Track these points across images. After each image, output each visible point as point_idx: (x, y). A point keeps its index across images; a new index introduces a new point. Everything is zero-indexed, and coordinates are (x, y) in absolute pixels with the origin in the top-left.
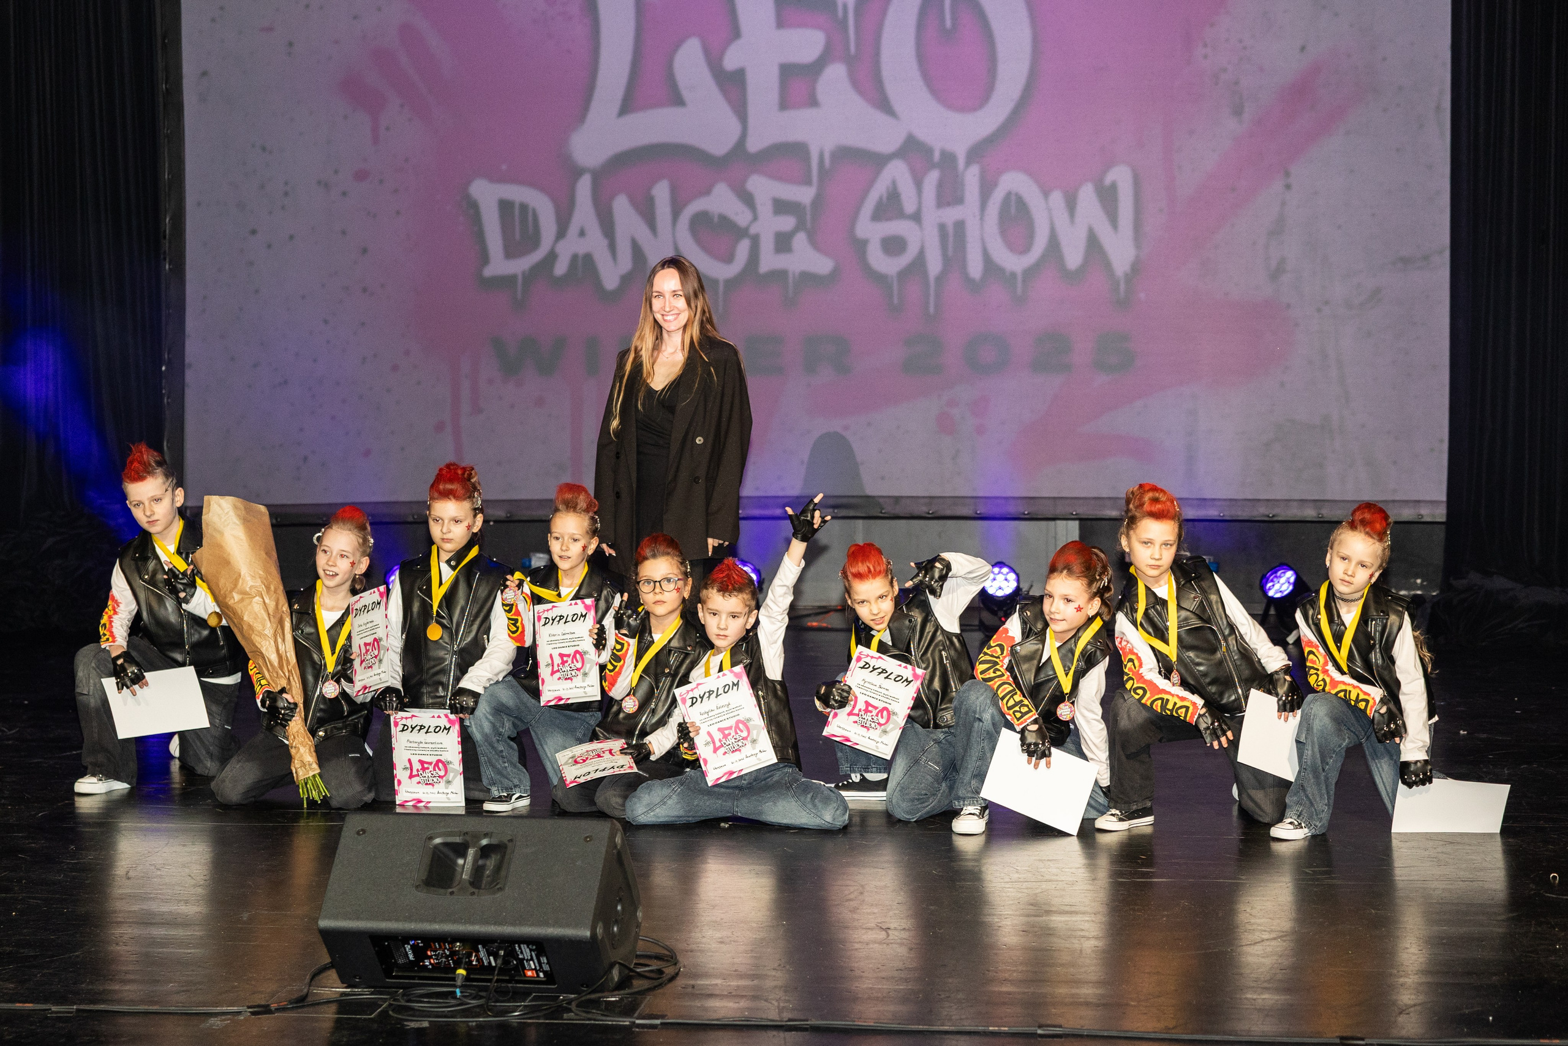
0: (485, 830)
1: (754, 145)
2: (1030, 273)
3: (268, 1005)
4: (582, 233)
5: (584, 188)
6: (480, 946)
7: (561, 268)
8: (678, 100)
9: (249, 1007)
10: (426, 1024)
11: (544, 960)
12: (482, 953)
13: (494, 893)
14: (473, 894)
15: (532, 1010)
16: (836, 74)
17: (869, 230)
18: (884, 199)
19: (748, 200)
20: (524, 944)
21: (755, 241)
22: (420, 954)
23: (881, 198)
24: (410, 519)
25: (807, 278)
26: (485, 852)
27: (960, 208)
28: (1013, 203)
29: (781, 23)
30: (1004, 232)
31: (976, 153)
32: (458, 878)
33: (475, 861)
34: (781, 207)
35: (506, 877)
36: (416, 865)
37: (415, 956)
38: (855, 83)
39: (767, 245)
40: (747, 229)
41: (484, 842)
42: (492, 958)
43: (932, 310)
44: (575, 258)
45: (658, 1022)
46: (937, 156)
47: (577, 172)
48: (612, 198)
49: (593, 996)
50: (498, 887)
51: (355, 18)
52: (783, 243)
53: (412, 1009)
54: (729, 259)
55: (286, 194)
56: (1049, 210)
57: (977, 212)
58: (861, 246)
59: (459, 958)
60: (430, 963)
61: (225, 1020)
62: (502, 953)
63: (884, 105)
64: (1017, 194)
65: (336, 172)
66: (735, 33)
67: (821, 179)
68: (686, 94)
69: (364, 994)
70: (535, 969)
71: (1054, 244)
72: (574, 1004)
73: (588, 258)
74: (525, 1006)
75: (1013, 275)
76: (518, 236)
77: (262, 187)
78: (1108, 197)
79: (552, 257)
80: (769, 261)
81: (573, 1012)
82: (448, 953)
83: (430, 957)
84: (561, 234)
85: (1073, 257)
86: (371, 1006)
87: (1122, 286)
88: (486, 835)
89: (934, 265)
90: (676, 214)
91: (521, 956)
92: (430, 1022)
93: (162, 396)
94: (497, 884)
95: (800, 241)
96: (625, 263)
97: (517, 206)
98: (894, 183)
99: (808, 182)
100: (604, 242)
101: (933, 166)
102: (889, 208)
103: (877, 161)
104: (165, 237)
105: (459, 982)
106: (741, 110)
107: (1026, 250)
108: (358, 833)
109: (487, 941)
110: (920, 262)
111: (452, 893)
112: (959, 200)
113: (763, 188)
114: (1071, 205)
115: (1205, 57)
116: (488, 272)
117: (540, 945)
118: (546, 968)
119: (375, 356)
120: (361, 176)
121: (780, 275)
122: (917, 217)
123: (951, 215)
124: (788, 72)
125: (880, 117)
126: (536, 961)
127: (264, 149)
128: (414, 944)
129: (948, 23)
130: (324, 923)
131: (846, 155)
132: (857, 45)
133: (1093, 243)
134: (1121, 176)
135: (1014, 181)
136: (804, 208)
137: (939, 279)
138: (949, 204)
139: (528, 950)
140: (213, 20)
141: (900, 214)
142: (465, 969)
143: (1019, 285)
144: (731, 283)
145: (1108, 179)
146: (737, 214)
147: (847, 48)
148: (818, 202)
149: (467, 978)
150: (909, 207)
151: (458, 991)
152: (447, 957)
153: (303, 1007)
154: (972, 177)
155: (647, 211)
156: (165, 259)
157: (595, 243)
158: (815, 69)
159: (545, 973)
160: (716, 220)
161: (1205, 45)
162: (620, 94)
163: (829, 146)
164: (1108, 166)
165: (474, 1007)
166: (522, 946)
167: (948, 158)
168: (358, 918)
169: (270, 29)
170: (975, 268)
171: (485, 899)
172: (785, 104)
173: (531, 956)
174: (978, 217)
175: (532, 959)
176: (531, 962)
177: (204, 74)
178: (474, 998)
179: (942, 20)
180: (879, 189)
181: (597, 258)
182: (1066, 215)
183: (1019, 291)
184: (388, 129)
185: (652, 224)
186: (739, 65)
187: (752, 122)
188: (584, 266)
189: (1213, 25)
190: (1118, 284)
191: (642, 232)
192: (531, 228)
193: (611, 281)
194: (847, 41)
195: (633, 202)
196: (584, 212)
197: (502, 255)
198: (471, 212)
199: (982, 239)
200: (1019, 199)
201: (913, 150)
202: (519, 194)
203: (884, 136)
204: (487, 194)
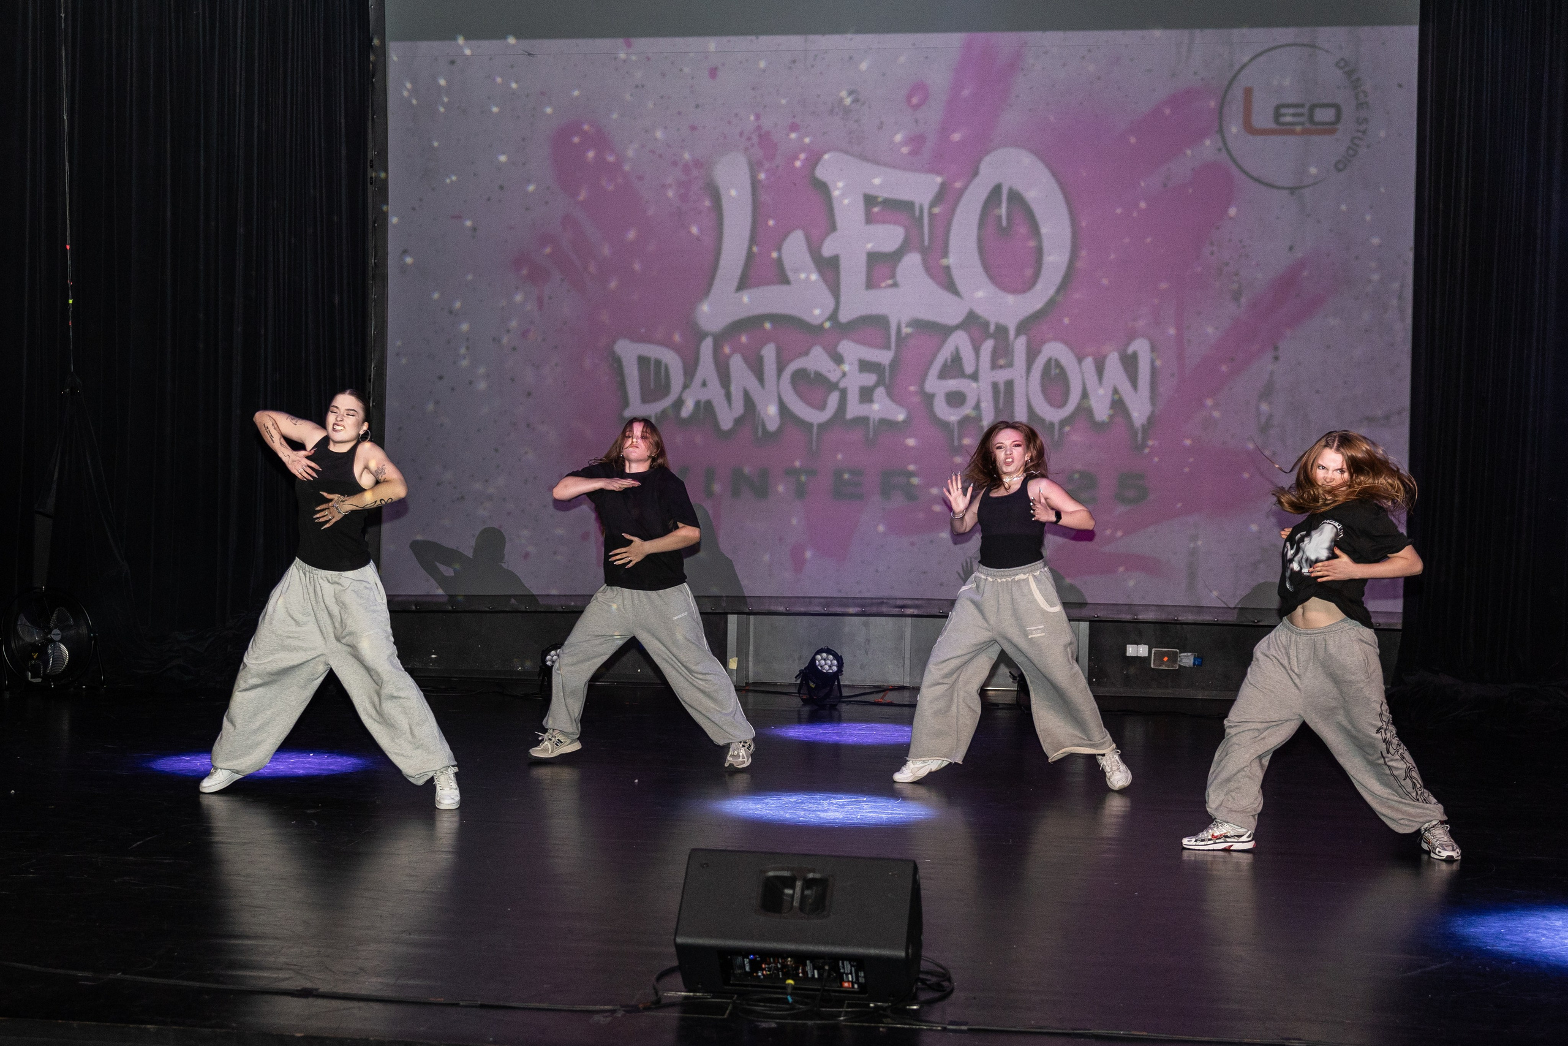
1: (844, 317)
2: (1064, 422)
3: (636, 1006)
4: (704, 384)
5: (707, 348)
6: (808, 963)
7: (687, 410)
8: (784, 280)
10: (773, 1025)
11: (862, 974)
12: (809, 968)
15: (855, 1016)
16: (912, 261)
17: (935, 385)
18: (949, 360)
19: (838, 360)
21: (844, 393)
23: (946, 360)
24: (559, 609)
25: (887, 424)
27: (1010, 370)
28: (1053, 367)
29: (870, 219)
30: (1044, 390)
31: (1024, 327)
34: (865, 366)
38: (927, 268)
39: (853, 397)
40: (837, 384)
44: (697, 404)
46: (992, 328)
47: (701, 335)
48: (730, 356)
51: (527, 209)
52: (866, 395)
54: (822, 407)
55: (467, 348)
56: (1082, 373)
57: (1024, 374)
58: (929, 398)
63: (950, 286)
64: (1056, 360)
65: (507, 329)
66: (833, 228)
67: (898, 345)
68: (790, 275)
69: (706, 998)
70: (852, 981)
71: (1084, 399)
73: (709, 404)
75: (1052, 424)
76: (652, 386)
77: (448, 342)
78: (1130, 363)
79: (679, 403)
80: (854, 409)
81: (889, 1017)
84: (688, 383)
85: (1101, 411)
87: (1140, 435)
89: (988, 415)
90: (780, 370)
91: (842, 971)
95: (880, 392)
96: (738, 408)
97: (652, 362)
98: (957, 349)
99: (888, 348)
100: (722, 392)
101: (988, 336)
102: (954, 368)
103: (945, 331)
104: (370, 380)
105: (789, 990)
106: (835, 289)
107: (1062, 404)
110: (976, 411)
112: (1009, 364)
113: (851, 350)
114: (1100, 369)
115: (1212, 253)
118: (862, 980)
119: (535, 478)
120: (527, 332)
121: (863, 421)
123: (1002, 376)
124: (874, 259)
125: (947, 296)
126: (854, 975)
127: (451, 312)
129: (1004, 222)
131: (921, 326)
132: (930, 239)
133: (1117, 400)
134: (1140, 347)
135: (1055, 350)
136: (884, 368)
138: (1001, 367)
140: (414, 209)
141: (961, 374)
142: (794, 979)
143: (1057, 431)
144: (820, 426)
145: (1130, 350)
146: (829, 371)
147: (923, 241)
148: (895, 363)
149: (795, 987)
150: (969, 369)
151: (789, 997)
154: (1020, 346)
155: (757, 368)
157: (714, 392)
158: (896, 257)
159: (860, 985)
160: (813, 376)
161: (1212, 244)
162: (738, 273)
163: (905, 319)
164: (1131, 339)
167: (1002, 330)
169: (459, 217)
172: (871, 284)
173: (851, 971)
174: (1024, 378)
175: (851, 973)
176: (850, 976)
177: (406, 252)
179: (1000, 218)
180: (945, 354)
181: (715, 404)
182: (1096, 378)
183: (1056, 437)
184: (550, 298)
185: (761, 379)
186: (835, 253)
187: (843, 298)
188: (706, 409)
189: (1218, 228)
190: (1136, 433)
191: (752, 384)
192: (663, 380)
193: (726, 423)
194: (923, 234)
195: (746, 360)
196: (706, 367)
197: (639, 401)
198: (615, 365)
199: (1027, 395)
200: (1058, 365)
201: (973, 323)
202: (653, 351)
203: (950, 311)
204: (628, 351)
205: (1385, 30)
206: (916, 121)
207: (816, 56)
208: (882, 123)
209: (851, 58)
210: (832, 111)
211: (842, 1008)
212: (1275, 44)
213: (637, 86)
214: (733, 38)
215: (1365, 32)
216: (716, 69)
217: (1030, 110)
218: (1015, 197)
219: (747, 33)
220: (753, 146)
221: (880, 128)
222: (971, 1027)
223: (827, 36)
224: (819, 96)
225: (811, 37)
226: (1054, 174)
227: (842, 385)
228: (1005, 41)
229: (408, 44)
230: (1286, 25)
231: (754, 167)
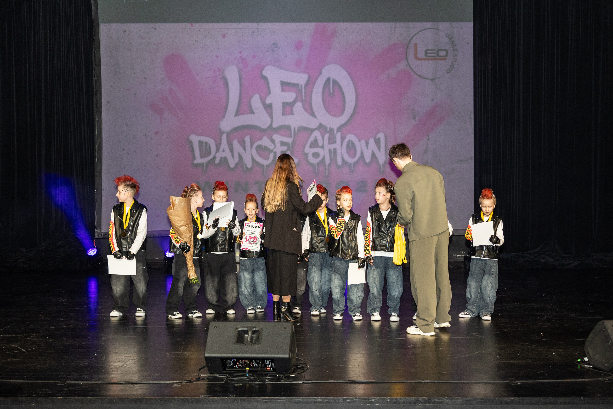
0: (254, 326)
1: (275, 126)
2: (355, 163)
3: (191, 380)
4: (224, 151)
5: (224, 137)
6: (254, 361)
7: (217, 161)
8: (252, 112)
9: (185, 381)
10: (241, 385)
11: (273, 364)
12: (254, 363)
13: (258, 345)
14: (252, 345)
15: (271, 380)
16: (299, 105)
17: (309, 150)
18: (313, 141)
19: (273, 141)
20: (268, 360)
21: (275, 154)
22: (235, 363)
23: (312, 141)
26: (254, 332)
27: (335, 144)
28: (350, 143)
29: (283, 90)
30: (348, 151)
31: (340, 129)
32: (246, 340)
33: (251, 335)
34: (283, 144)
35: (261, 340)
36: (233, 336)
37: (233, 364)
38: (305, 108)
40: (273, 150)
41: (254, 329)
42: (257, 364)
43: (327, 174)
44: (221, 158)
45: (310, 382)
46: (328, 129)
47: (222, 133)
48: (233, 141)
49: (288, 375)
50: (259, 343)
51: (155, 86)
53: (234, 380)
54: (267, 159)
55: (134, 138)
56: (361, 145)
57: (340, 146)
58: (306, 155)
59: (247, 364)
60: (237, 366)
61: (179, 385)
62: (261, 362)
63: (313, 114)
65: (149, 132)
66: (270, 93)
67: (294, 136)
68: (254, 110)
69: (217, 376)
70: (270, 367)
71: (362, 154)
72: (283, 377)
73: (225, 158)
74: (268, 378)
75: (350, 164)
76: (204, 152)
77: (126, 136)
78: (378, 142)
79: (214, 158)
81: (283, 380)
82: (243, 363)
83: (238, 364)
84: (217, 151)
85: (368, 159)
86: (222, 380)
87: (382, 168)
88: (254, 327)
89: (328, 161)
90: (252, 145)
91: (266, 363)
92: (242, 384)
93: (94, 199)
94: (259, 342)
96: (237, 160)
97: (204, 143)
98: (316, 137)
99: (291, 137)
100: (230, 154)
101: (327, 132)
102: (315, 144)
103: (311, 131)
104: (96, 151)
105: (247, 372)
106: (271, 116)
107: (354, 157)
108: (214, 328)
109: (256, 359)
110: (323, 160)
111: (245, 345)
112: (335, 142)
113: (277, 138)
114: (367, 144)
115: (405, 102)
116: (196, 162)
117: (272, 360)
118: (274, 367)
119: (161, 187)
120: (157, 133)
122: (322, 147)
123: (332, 146)
124: (285, 105)
125: (311, 118)
126: (271, 365)
127: (127, 125)
128: (233, 361)
129: (331, 91)
130: (206, 355)
131: (302, 129)
132: (305, 97)
133: (373, 155)
134: (381, 136)
135: (351, 137)
136: (290, 144)
137: (329, 165)
138: (332, 143)
139: (269, 362)
140: (111, 86)
141: (318, 146)
142: (248, 368)
143: (352, 167)
144: (267, 165)
145: (377, 137)
146: (270, 146)
147: (302, 98)
148: (294, 143)
149: (249, 371)
150: (320, 144)
151: (247, 374)
152: (243, 364)
153: (199, 380)
154: (338, 136)
155: (243, 145)
156: (96, 158)
157: (227, 154)
158: (292, 104)
159: (273, 368)
160: (263, 147)
161: (405, 99)
162: (235, 110)
163: (297, 126)
164: (378, 133)
165: (253, 379)
166: (267, 360)
167: (332, 130)
168: (217, 353)
169: (129, 89)
170: (339, 162)
171: (256, 346)
172: (284, 114)
173: (269, 363)
174: (340, 147)
175: (269, 364)
176: (269, 365)
177: (109, 102)
178: (252, 377)
179: (330, 90)
180: (312, 139)
181: (228, 158)
182: (366, 147)
183: (352, 168)
184: (165, 119)
185: (244, 148)
186: (271, 102)
187: (274, 119)
188: (224, 160)
189: (407, 93)
190: (381, 167)
191: (241, 151)
192: (208, 149)
193: (232, 165)
194: (302, 96)
195: (239, 142)
196: (224, 145)
197: (199, 157)
198: (190, 144)
199: (341, 153)
200: (352, 142)
201: (321, 128)
202: (204, 139)
203: (313, 123)
204: (195, 139)
205: (462, 24)
206: (299, 54)
207: (261, 30)
208: (286, 55)
209: (274, 31)
210: (268, 51)
211: (267, 377)
212: (425, 28)
213: (195, 41)
214: (231, 24)
215: (455, 24)
216: (225, 35)
217: (340, 51)
218: (335, 82)
219: (237, 22)
220: (239, 63)
221: (286, 56)
222: (312, 382)
223: (265, 23)
224: (263, 45)
225: (260, 24)
226: (349, 74)
227: (274, 151)
228: (330, 26)
229: (108, 24)
230: (428, 21)
231: (240, 71)
